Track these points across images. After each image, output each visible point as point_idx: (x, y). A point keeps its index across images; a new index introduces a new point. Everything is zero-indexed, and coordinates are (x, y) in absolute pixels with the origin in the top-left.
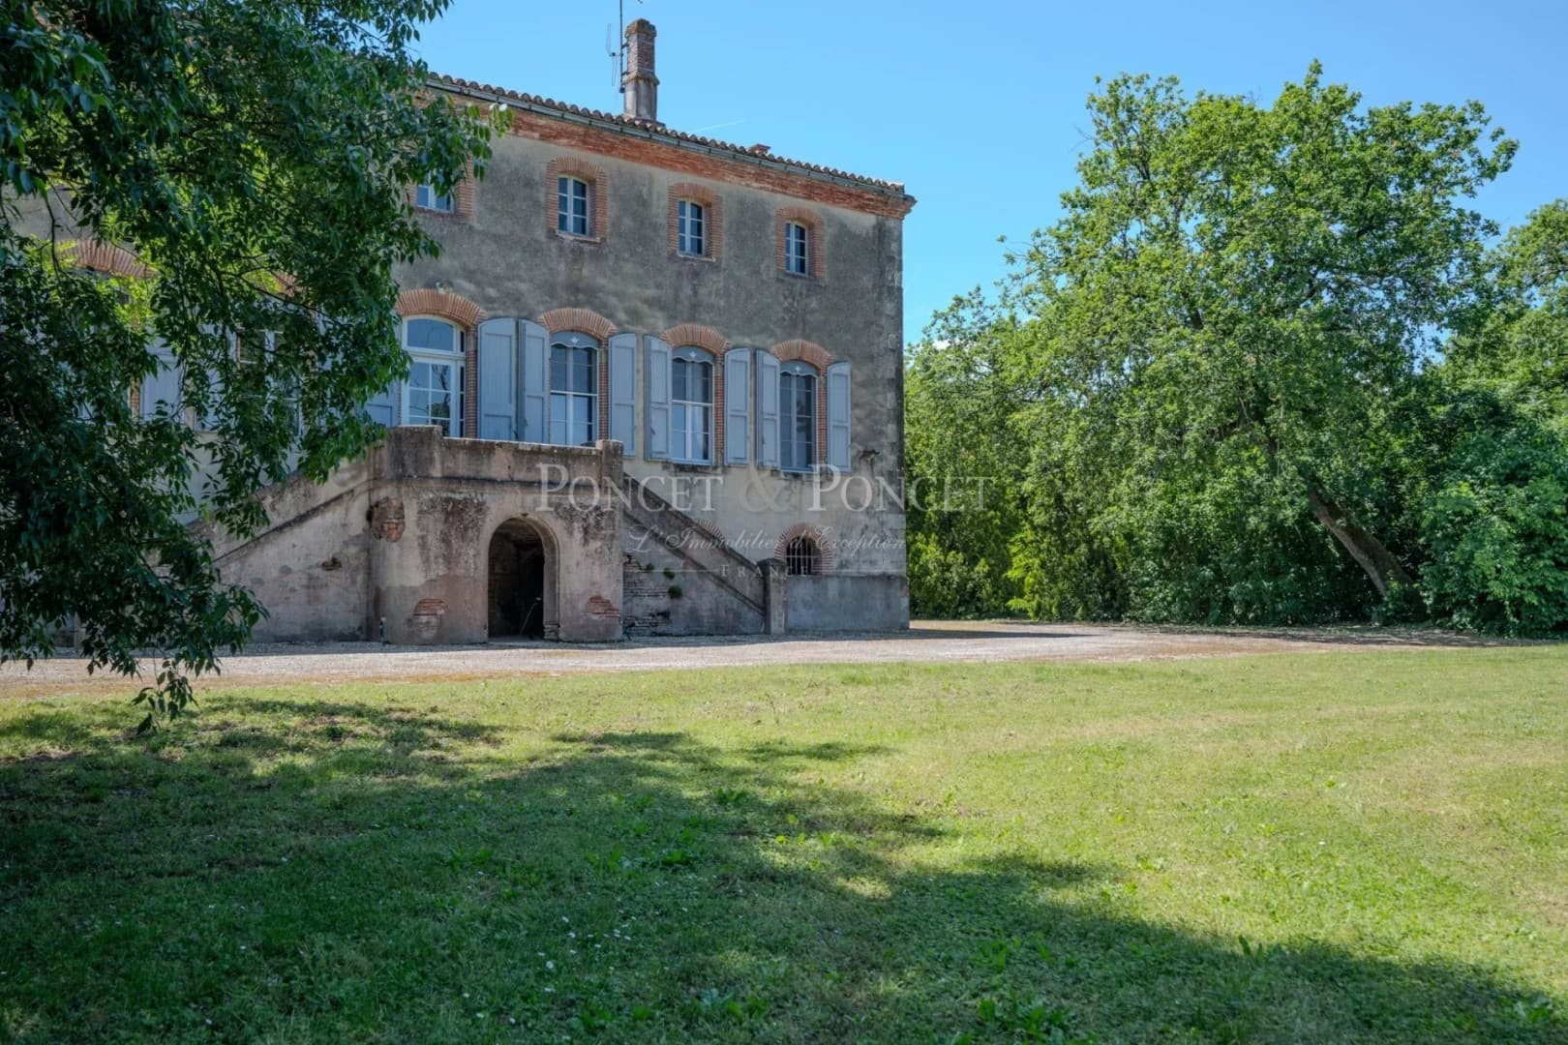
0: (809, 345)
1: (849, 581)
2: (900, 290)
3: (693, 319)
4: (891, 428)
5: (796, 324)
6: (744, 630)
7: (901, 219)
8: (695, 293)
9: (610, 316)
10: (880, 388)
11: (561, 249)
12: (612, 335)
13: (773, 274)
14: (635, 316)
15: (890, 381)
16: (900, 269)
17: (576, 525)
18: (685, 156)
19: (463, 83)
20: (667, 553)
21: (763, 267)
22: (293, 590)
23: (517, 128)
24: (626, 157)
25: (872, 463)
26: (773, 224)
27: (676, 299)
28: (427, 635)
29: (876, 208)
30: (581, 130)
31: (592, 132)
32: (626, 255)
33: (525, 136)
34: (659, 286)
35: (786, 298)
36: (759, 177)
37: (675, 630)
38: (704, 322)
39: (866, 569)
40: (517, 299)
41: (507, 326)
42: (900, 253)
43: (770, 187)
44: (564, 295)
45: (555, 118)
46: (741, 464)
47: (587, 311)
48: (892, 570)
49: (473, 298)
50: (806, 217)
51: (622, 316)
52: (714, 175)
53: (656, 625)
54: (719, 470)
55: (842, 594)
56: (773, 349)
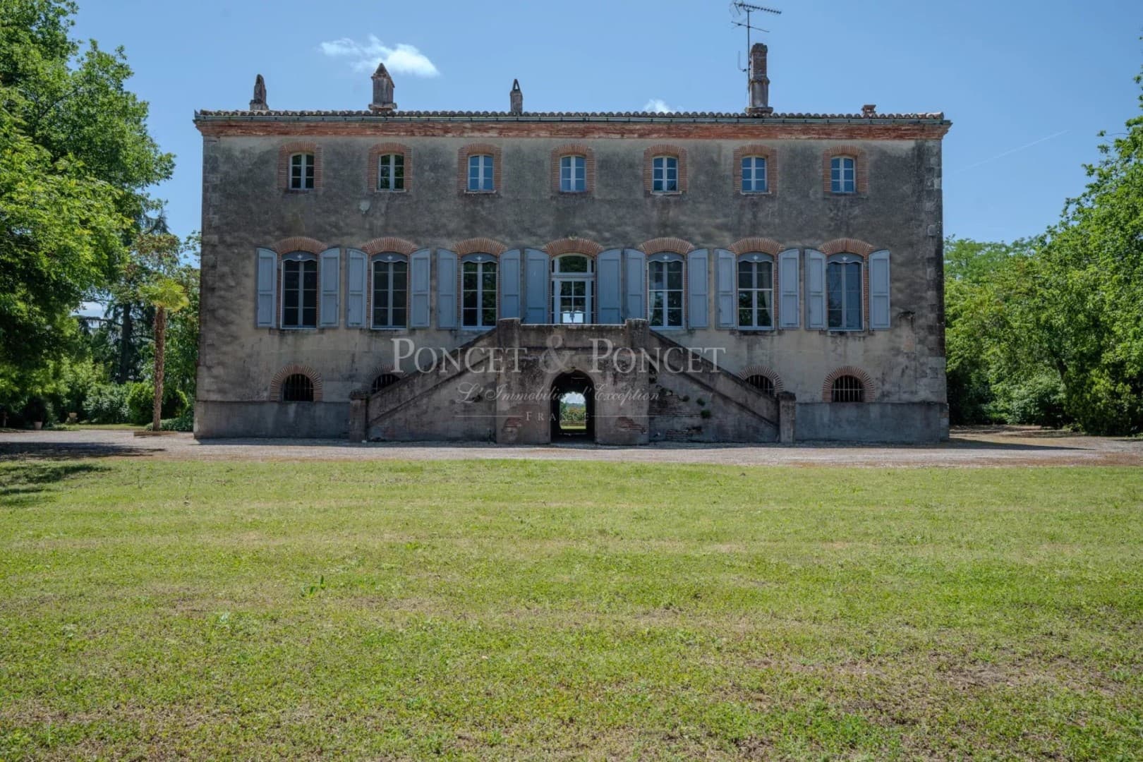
0: (853, 241)
1: (889, 407)
2: (940, 191)
3: (753, 234)
4: (931, 294)
5: (841, 226)
6: (762, 439)
7: (940, 138)
8: (755, 216)
9: (689, 240)
10: (920, 266)
11: (654, 203)
12: (691, 251)
13: (819, 196)
14: (708, 237)
15: (929, 260)
16: (940, 175)
17: (608, 373)
18: (743, 129)
19: (587, 115)
20: (699, 389)
21: (811, 192)
22: (456, 413)
23: (622, 134)
24: (700, 137)
25: (912, 321)
26: (820, 161)
27: (740, 222)
28: (512, 438)
29: (915, 135)
30: (665, 127)
31: (672, 126)
32: (701, 199)
33: (628, 138)
34: (725, 216)
35: (831, 210)
36: (805, 132)
37: (706, 439)
38: (762, 236)
39: (906, 397)
40: (624, 237)
41: (616, 254)
42: (939, 164)
43: (817, 136)
44: (656, 231)
45: (647, 122)
46: (792, 327)
47: (672, 239)
48: (933, 398)
49: (595, 240)
50: (849, 151)
51: (698, 238)
52: (769, 136)
53: (692, 435)
54: (775, 333)
55: (882, 416)
56: (821, 247)
